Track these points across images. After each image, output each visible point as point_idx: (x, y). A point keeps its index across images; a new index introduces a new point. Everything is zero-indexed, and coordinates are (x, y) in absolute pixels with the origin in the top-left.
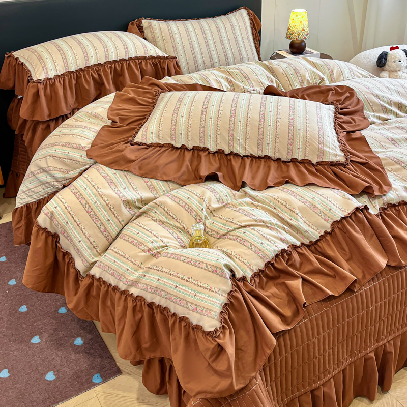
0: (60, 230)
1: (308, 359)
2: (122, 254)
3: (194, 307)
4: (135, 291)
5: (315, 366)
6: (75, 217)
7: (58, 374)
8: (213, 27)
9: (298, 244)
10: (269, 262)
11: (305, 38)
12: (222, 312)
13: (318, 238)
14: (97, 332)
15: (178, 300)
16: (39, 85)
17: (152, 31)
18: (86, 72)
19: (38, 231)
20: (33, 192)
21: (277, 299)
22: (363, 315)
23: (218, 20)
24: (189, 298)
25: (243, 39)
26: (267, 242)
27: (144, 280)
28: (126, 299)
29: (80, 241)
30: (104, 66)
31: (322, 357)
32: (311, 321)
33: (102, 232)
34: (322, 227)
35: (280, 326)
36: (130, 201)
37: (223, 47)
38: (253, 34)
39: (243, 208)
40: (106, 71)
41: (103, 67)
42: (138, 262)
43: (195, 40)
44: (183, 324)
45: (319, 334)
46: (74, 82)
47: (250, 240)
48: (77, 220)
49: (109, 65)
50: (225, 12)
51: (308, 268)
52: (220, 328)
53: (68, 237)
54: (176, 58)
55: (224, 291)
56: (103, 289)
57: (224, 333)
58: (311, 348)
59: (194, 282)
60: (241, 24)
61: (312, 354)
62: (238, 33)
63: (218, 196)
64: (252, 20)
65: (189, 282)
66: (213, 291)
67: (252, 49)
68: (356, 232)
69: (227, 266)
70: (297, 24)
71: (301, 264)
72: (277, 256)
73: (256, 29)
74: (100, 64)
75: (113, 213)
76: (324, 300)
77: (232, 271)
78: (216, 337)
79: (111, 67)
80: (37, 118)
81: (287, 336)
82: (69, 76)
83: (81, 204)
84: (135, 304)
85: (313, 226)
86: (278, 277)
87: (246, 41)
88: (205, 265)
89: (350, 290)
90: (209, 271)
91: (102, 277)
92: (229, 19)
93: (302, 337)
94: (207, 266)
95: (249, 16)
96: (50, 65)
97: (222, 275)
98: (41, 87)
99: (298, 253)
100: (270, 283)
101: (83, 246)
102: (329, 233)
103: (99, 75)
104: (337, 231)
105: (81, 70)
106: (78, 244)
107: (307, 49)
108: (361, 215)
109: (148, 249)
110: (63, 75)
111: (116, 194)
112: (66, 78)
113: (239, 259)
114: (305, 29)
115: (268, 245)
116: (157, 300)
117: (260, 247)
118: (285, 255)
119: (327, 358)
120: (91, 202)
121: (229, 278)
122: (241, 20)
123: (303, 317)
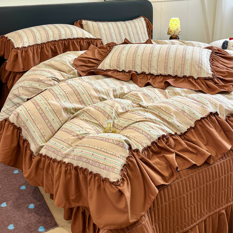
0: (22, 124)
2: (60, 139)
3: (104, 166)
4: (66, 161)
5: (185, 214)
6: (32, 117)
7: (16, 226)
8: (124, 26)
9: (173, 133)
10: (154, 142)
11: (179, 34)
12: (122, 170)
13: (186, 130)
15: (94, 163)
16: (18, 50)
17: (88, 27)
18: (47, 45)
19: (9, 125)
20: (9, 111)
21: (159, 166)
22: (216, 181)
23: (127, 22)
24: (101, 161)
25: (142, 34)
26: (153, 130)
27: (73, 153)
28: (61, 167)
29: (34, 132)
30: (58, 42)
31: (190, 208)
32: (181, 181)
33: (49, 127)
34: (189, 124)
35: (161, 182)
36: (68, 108)
37: (130, 37)
38: (148, 31)
39: (139, 112)
40: (59, 45)
41: (57, 42)
42: (70, 143)
43: (113, 32)
44: (97, 178)
45: (187, 191)
46: (39, 50)
47: (142, 128)
48: (33, 118)
49: (61, 42)
50: (131, 19)
51: (180, 148)
52: (121, 179)
53: (27, 130)
54: (101, 40)
55: (124, 157)
56: (47, 162)
57: (123, 183)
58: (182, 201)
59: (105, 151)
60: (141, 25)
61: (183, 205)
62: (139, 30)
63: (123, 106)
64: (147, 23)
65: (101, 151)
66: (116, 156)
68: (211, 127)
69: (126, 141)
70: (174, 26)
71: (175, 146)
72: (159, 138)
73: (149, 29)
74: (56, 41)
75: (57, 115)
76: (190, 168)
77: (129, 145)
78: (118, 185)
79: (62, 43)
80: (16, 70)
81: (166, 190)
82: (37, 47)
83: (37, 109)
84: (66, 169)
85: (183, 124)
86: (160, 153)
87: (144, 35)
88: (112, 141)
89: (207, 163)
90: (114, 144)
91: (47, 154)
92: (134, 22)
93: (176, 192)
94: (113, 141)
95: (146, 21)
96: (25, 40)
97: (123, 146)
98: (19, 51)
99: (173, 139)
100: (155, 156)
101: (36, 135)
102: (193, 128)
103: (55, 47)
104: (198, 126)
105: (44, 43)
106: (33, 134)
108: (214, 118)
109: (76, 135)
110: (33, 46)
111: (59, 104)
112: (35, 47)
113: (134, 140)
114: (178, 29)
115: (153, 132)
116: (81, 165)
117: (148, 132)
118: (165, 139)
119: (193, 210)
120: (43, 108)
121: (127, 148)
122: (140, 23)
123: (176, 178)
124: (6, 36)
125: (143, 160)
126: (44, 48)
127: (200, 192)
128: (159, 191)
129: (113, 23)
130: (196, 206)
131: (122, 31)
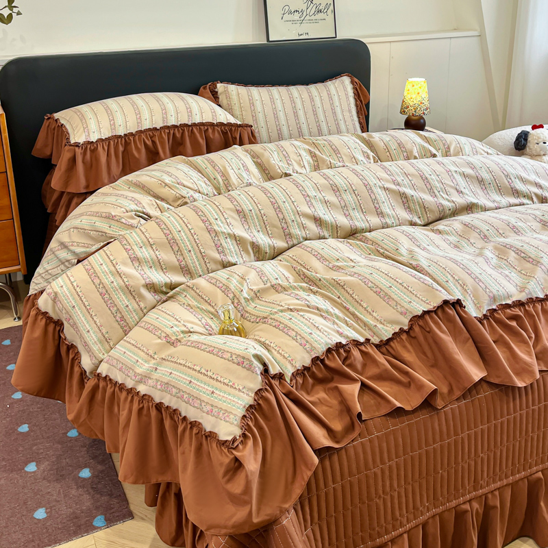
0: (64, 315)
1: (368, 497)
2: (134, 342)
3: (209, 408)
4: (142, 389)
5: (378, 508)
6: (84, 300)
7: (51, 512)
8: (305, 96)
9: (362, 340)
10: (317, 358)
11: (424, 113)
12: (244, 416)
13: (391, 336)
14: (111, 463)
15: (191, 399)
16: (77, 148)
17: (228, 97)
18: (137, 137)
19: (37, 315)
20: (50, 274)
21: (325, 408)
22: (449, 444)
23: (313, 88)
24: (205, 397)
25: (343, 112)
26: (318, 332)
27: (155, 375)
28: (132, 401)
29: (88, 331)
30: (161, 132)
31: (388, 498)
32: (370, 441)
33: (117, 321)
34: (397, 323)
35: (324, 440)
36: (157, 285)
37: (317, 120)
38: (357, 106)
39: (297, 292)
40: (162, 138)
41: (159, 132)
42: (151, 352)
43: (280, 109)
44: (195, 431)
45: (383, 462)
46: (121, 149)
47: (296, 328)
48: (86, 303)
49: (167, 131)
50: (322, 80)
51: (373, 371)
52: (240, 436)
53: (74, 326)
54: (252, 126)
55: (250, 389)
56: (109, 390)
57: (244, 443)
58: (372, 482)
59: (213, 376)
60: (342, 94)
61: (373, 490)
63: (266, 278)
64: (357, 90)
65: (207, 375)
66: (235, 388)
67: (354, 124)
68: (443, 332)
69: (258, 357)
70: (414, 96)
71: (364, 365)
72: (329, 350)
73: (361, 101)
74: (155, 129)
75: (134, 297)
76: (390, 415)
77: (265, 365)
78: (234, 449)
79: (169, 133)
80: (71, 189)
81: (335, 458)
82: (116, 141)
83: (94, 283)
84: (141, 406)
85: (385, 323)
86: (331, 380)
87: (347, 114)
88: (229, 355)
89: (428, 404)
90: (234, 363)
91: (109, 374)
92: (327, 88)
93: (358, 464)
94: (231, 357)
95: (353, 84)
96: (93, 125)
97: (250, 368)
98: (79, 151)
99: (361, 351)
100: (319, 388)
101: (92, 337)
102: (405, 331)
103: (153, 142)
104: (417, 329)
105: (131, 134)
106: (86, 335)
107: (426, 128)
108: (451, 312)
109: (165, 335)
110: (108, 139)
111: (140, 274)
112: (112, 143)
113: (278, 352)
114: (424, 102)
115: (319, 336)
116: (168, 400)
117: (308, 337)
118: (342, 351)
119: (396, 501)
120: (105, 281)
121: (259, 373)
122: (342, 89)
123: (359, 435)
124: (56, 115)
125: (291, 396)
126: (130, 143)
127: (413, 465)
128: (321, 461)
129: (282, 89)
130: (403, 494)
131: (299, 105)
